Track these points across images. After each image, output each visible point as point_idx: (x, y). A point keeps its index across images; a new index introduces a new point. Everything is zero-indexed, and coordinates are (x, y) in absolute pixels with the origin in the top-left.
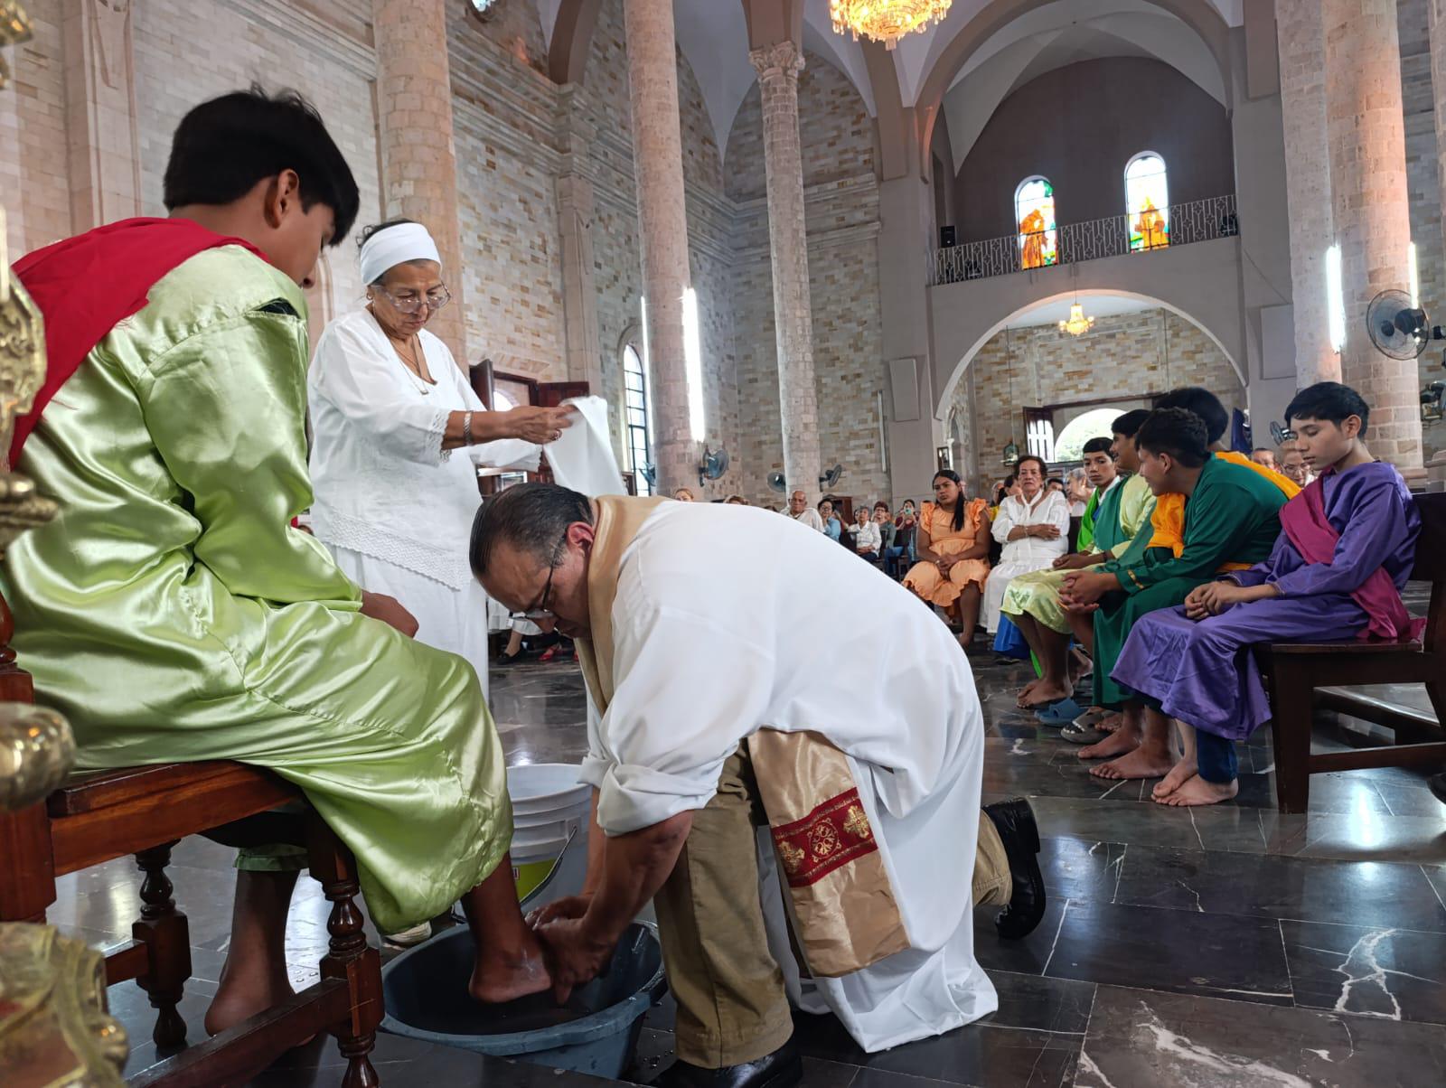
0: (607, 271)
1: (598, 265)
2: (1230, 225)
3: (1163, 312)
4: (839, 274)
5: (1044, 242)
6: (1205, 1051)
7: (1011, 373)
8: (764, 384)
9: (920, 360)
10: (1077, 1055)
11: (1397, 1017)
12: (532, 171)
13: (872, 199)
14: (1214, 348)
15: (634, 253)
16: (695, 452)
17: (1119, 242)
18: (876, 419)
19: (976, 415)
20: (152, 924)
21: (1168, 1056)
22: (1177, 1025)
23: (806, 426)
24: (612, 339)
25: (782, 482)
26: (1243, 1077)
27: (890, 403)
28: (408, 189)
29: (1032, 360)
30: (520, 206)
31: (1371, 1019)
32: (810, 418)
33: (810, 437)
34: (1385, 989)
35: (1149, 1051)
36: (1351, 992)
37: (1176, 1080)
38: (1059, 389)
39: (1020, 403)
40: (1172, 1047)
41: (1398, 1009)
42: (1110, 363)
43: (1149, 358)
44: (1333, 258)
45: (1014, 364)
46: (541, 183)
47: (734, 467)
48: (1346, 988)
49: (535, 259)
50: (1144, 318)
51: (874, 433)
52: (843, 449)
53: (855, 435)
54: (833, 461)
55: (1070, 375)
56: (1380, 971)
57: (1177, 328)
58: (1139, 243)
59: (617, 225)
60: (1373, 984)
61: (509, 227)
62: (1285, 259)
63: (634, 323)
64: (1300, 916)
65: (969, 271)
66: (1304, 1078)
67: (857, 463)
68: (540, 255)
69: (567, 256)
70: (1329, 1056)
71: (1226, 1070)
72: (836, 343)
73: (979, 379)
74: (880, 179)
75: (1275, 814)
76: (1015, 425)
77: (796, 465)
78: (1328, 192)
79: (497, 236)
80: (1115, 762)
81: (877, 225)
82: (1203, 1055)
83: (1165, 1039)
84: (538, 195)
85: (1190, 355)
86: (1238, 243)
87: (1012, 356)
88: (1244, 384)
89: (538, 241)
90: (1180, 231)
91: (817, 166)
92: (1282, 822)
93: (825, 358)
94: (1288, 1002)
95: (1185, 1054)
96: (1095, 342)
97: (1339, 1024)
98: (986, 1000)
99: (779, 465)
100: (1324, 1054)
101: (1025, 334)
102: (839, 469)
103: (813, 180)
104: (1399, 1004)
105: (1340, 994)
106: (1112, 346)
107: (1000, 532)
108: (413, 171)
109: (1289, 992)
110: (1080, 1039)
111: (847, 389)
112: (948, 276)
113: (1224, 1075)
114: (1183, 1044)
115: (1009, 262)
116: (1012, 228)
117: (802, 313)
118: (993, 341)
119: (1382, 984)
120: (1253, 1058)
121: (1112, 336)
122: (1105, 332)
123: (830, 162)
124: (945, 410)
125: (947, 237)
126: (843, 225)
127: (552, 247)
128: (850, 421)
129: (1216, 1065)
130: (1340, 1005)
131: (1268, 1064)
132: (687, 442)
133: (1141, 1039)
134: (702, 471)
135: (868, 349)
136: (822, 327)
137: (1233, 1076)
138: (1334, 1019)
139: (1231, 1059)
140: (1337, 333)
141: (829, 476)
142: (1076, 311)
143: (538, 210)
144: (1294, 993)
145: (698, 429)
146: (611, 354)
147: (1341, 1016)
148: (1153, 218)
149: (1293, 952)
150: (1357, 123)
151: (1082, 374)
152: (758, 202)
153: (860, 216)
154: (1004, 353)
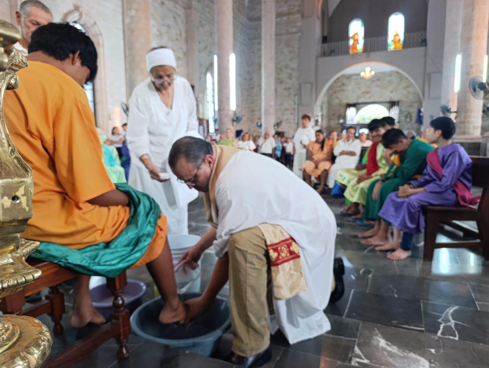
0: (203, 45)
1: (200, 43)
2: (424, 42)
3: (397, 72)
4: (286, 51)
5: (358, 43)
6: (395, 348)
7: (343, 90)
8: (256, 89)
9: (312, 84)
10: (354, 348)
11: (457, 339)
12: (178, 6)
13: (299, 24)
14: (413, 86)
15: (213, 39)
16: (231, 114)
17: (385, 46)
18: (295, 104)
19: (330, 105)
20: (52, 296)
21: (384, 349)
22: (387, 338)
23: (271, 106)
24: (204, 70)
25: (261, 126)
26: (407, 358)
27: (300, 98)
28: (133, 13)
29: (351, 86)
30: (172, 19)
31: (449, 339)
32: (272, 103)
33: (272, 110)
34: (454, 328)
35: (377, 347)
36: (443, 329)
37: (385, 358)
38: (359, 97)
39: (345, 101)
40: (385, 346)
41: (457, 336)
42: (377, 89)
43: (391, 88)
44: (459, 59)
45: (344, 88)
46: (181, 11)
47: (244, 119)
48: (442, 327)
49: (177, 39)
50: (390, 74)
51: (294, 109)
52: (283, 114)
53: (287, 109)
54: (279, 118)
55: (364, 92)
56: (453, 321)
57: (401, 78)
58: (391, 47)
59: (207, 28)
60: (450, 326)
61: (169, 27)
62: (441, 56)
63: (212, 65)
64: (428, 300)
65: (331, 53)
66: (426, 359)
67: (287, 120)
68: (179, 37)
69: (189, 39)
70: (435, 352)
71: (401, 355)
72: (283, 76)
73: (332, 91)
74: (303, 17)
75: (421, 261)
76: (343, 109)
77: (266, 120)
78: (460, 33)
79: (164, 30)
80: (370, 240)
81: (300, 34)
82: (394, 349)
83: (382, 343)
84: (179, 16)
85: (405, 88)
86: (426, 50)
87: (343, 84)
88: (422, 99)
89: (178, 33)
90: (407, 44)
91: (280, 10)
92: (424, 265)
93: (279, 81)
94: (422, 331)
95: (389, 349)
96: (373, 81)
97: (438, 340)
98: (327, 326)
99: (260, 119)
100: (433, 351)
101: (349, 77)
102: (281, 122)
103: (279, 15)
104: (459, 334)
105: (439, 329)
106: (378, 83)
107: (336, 152)
108: (135, 6)
109: (423, 327)
110: (355, 341)
111: (285, 93)
112: (324, 54)
113: (401, 357)
114: (388, 345)
115: (346, 50)
116: (347, 38)
117: (272, 65)
118: (338, 79)
119: (453, 326)
120: (411, 351)
121: (379, 80)
122: (377, 78)
123: (285, 9)
124: (319, 102)
125: (325, 40)
126: (288, 33)
127: (184, 35)
128: (286, 105)
129: (398, 353)
130: (439, 334)
131: (415, 353)
132: (229, 110)
133: (374, 342)
134: (233, 121)
135: (294, 79)
136: (279, 70)
137: (404, 357)
138: (437, 338)
139: (404, 351)
140: (457, 86)
141: (278, 124)
142: (368, 69)
143: (179, 20)
144: (425, 328)
145: (233, 105)
146: (203, 76)
147: (439, 338)
148: (397, 38)
149: (426, 313)
150: (473, 10)
151: (367, 92)
152: (258, 22)
153: (294, 30)
154: (341, 84)
